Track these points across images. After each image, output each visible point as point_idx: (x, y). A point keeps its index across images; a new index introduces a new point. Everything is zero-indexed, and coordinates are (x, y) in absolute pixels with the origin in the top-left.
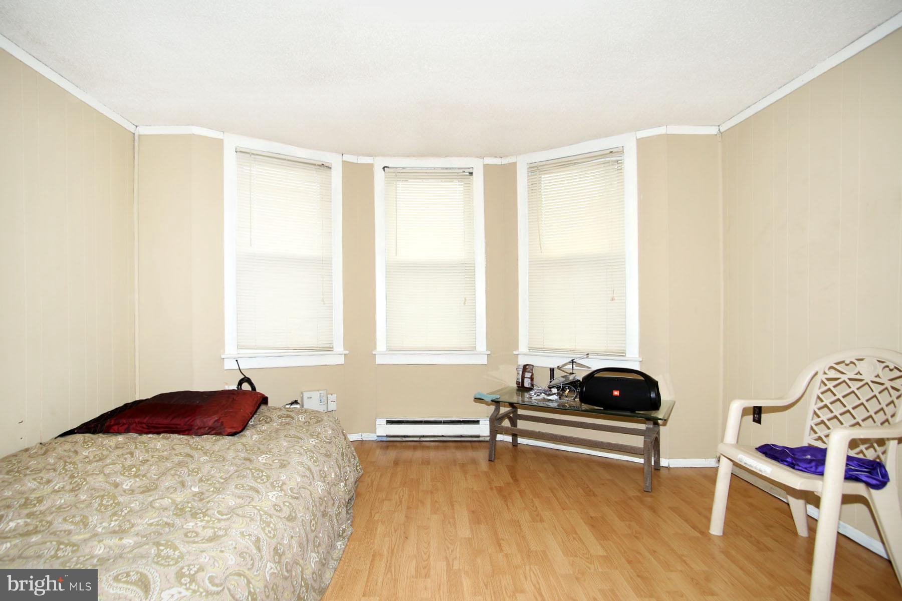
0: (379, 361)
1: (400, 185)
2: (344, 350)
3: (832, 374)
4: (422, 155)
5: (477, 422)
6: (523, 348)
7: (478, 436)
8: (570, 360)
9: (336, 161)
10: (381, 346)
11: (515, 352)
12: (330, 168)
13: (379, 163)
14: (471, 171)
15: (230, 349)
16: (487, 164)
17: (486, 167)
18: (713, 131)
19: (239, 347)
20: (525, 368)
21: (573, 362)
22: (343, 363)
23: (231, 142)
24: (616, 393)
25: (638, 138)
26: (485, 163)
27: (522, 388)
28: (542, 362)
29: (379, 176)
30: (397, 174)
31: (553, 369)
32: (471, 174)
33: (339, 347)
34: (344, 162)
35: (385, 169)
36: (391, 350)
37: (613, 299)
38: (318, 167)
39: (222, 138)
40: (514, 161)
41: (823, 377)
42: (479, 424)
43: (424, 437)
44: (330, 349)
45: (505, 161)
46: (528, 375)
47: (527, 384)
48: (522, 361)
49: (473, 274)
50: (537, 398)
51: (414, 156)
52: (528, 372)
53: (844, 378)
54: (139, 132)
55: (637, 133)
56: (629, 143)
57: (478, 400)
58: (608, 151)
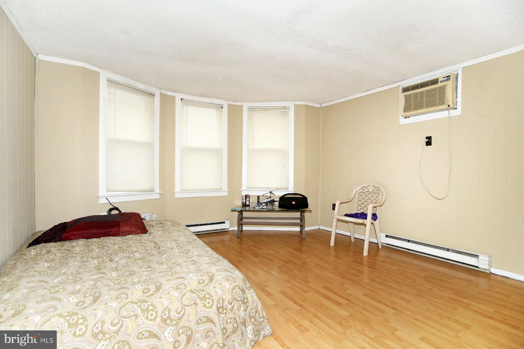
0: (177, 196)
1: (189, 107)
2: (160, 191)
3: (361, 191)
4: (201, 96)
5: (224, 223)
6: (244, 187)
7: (225, 229)
8: (269, 192)
9: (157, 92)
10: (177, 189)
11: (241, 190)
12: (154, 95)
13: (178, 96)
14: (222, 106)
15: (102, 192)
16: (229, 104)
17: (229, 105)
18: (319, 106)
19: (108, 191)
20: (246, 196)
21: (271, 192)
22: (159, 198)
23: (104, 75)
24: (294, 203)
25: (295, 104)
26: (228, 103)
27: (244, 205)
28: (254, 194)
29: (178, 103)
30: (188, 103)
31: (259, 196)
32: (222, 107)
33: (157, 190)
34: (161, 93)
35: (182, 100)
36: (183, 191)
37: (284, 167)
38: (148, 94)
39: (99, 71)
40: (242, 104)
41: (359, 192)
42: (225, 223)
43: (199, 232)
44: (152, 191)
45: (237, 104)
46: (248, 199)
47: (247, 203)
48: (244, 194)
49: (222, 154)
50: (258, 208)
51: (197, 95)
52: (248, 198)
53: (365, 191)
54: (39, 58)
55: (295, 102)
56: (291, 105)
57: (233, 211)
58: (284, 107)
